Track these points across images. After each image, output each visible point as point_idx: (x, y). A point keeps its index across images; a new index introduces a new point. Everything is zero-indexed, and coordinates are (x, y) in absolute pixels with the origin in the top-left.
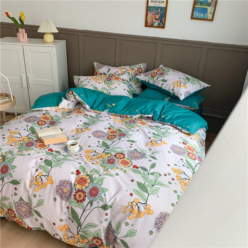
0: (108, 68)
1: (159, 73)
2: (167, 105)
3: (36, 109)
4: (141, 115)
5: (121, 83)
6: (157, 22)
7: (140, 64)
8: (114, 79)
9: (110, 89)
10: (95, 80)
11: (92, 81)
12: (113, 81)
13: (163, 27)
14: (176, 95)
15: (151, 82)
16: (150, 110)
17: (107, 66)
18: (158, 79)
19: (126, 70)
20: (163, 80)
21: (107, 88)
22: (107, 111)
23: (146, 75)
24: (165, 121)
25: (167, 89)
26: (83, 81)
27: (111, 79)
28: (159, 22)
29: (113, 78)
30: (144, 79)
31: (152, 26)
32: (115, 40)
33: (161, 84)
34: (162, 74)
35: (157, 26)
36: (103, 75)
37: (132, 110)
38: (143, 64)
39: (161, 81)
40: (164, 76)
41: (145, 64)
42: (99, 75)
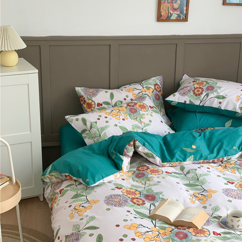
0: (108, 94)
1: (205, 88)
5: (152, 113)
6: (176, 13)
7: (153, 79)
8: (140, 109)
9: (145, 126)
10: (114, 116)
11: (110, 119)
12: (141, 111)
15: (197, 103)
17: (106, 90)
18: (209, 97)
19: (139, 91)
20: (218, 97)
22: (192, 159)
23: (184, 94)
25: (230, 108)
26: (96, 122)
28: (179, 13)
30: (182, 100)
32: (108, 47)
33: (218, 103)
34: (211, 88)
35: (175, 19)
36: (104, 105)
37: (227, 149)
38: (157, 77)
39: (215, 100)
40: (216, 90)
41: (159, 77)
42: (96, 107)
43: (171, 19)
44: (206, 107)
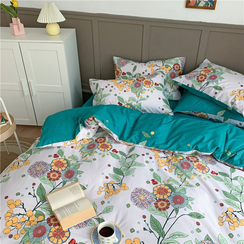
0: (134, 66)
1: (208, 76)
2: (230, 132)
3: (44, 146)
4: (196, 151)
5: (154, 89)
7: (176, 58)
8: (144, 84)
9: (141, 100)
10: (119, 86)
11: (115, 89)
12: (143, 87)
13: (213, 8)
14: (238, 111)
15: (197, 88)
16: (209, 144)
17: (132, 62)
18: (209, 86)
19: (158, 68)
20: (216, 88)
21: (136, 98)
22: (144, 144)
23: (189, 78)
24: (234, 164)
25: (223, 101)
26: (103, 89)
27: (140, 85)
28: (207, 1)
29: (143, 82)
30: (185, 83)
31: (196, 6)
32: (142, 26)
33: (214, 93)
34: (213, 78)
35: (203, 6)
36: (126, 75)
37: (181, 144)
38: (181, 58)
39: (213, 89)
40: (217, 81)
41: (183, 58)
42: (121, 75)
43: (199, 6)
44: (204, 94)
